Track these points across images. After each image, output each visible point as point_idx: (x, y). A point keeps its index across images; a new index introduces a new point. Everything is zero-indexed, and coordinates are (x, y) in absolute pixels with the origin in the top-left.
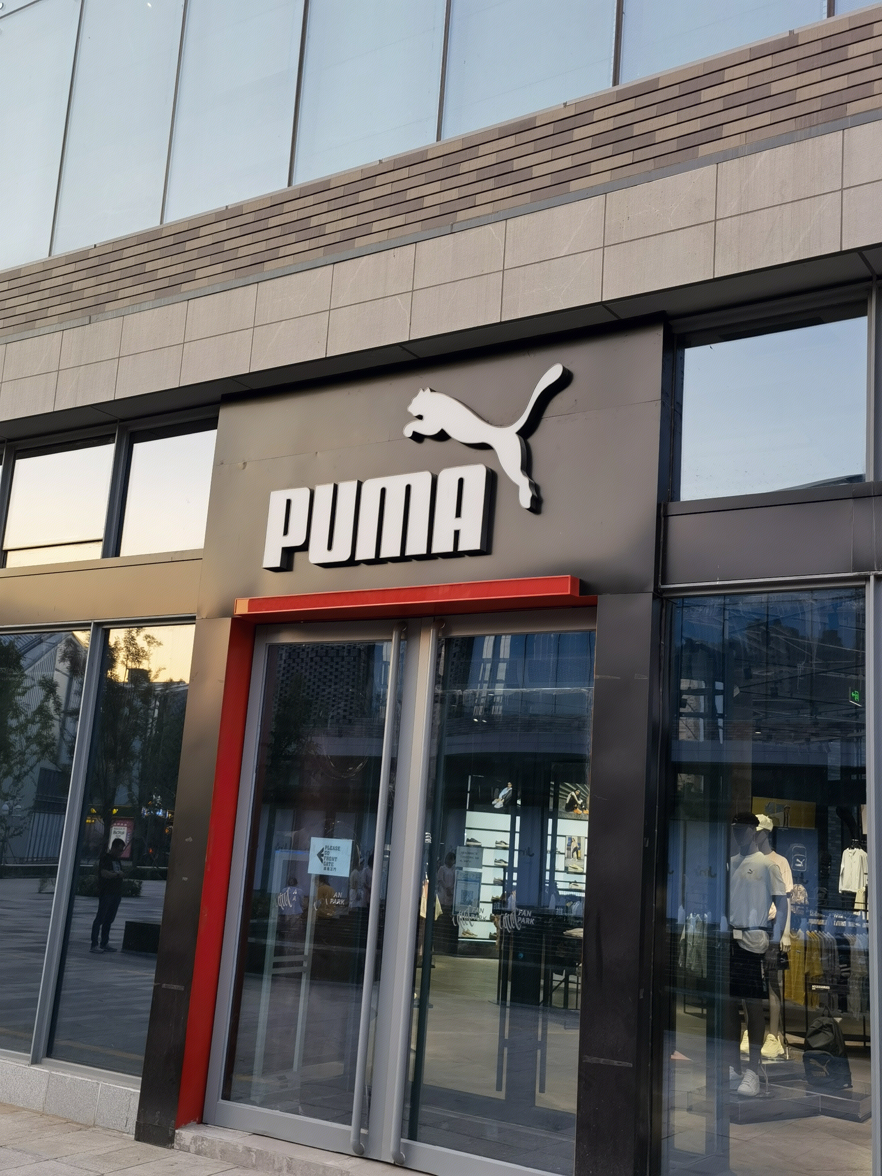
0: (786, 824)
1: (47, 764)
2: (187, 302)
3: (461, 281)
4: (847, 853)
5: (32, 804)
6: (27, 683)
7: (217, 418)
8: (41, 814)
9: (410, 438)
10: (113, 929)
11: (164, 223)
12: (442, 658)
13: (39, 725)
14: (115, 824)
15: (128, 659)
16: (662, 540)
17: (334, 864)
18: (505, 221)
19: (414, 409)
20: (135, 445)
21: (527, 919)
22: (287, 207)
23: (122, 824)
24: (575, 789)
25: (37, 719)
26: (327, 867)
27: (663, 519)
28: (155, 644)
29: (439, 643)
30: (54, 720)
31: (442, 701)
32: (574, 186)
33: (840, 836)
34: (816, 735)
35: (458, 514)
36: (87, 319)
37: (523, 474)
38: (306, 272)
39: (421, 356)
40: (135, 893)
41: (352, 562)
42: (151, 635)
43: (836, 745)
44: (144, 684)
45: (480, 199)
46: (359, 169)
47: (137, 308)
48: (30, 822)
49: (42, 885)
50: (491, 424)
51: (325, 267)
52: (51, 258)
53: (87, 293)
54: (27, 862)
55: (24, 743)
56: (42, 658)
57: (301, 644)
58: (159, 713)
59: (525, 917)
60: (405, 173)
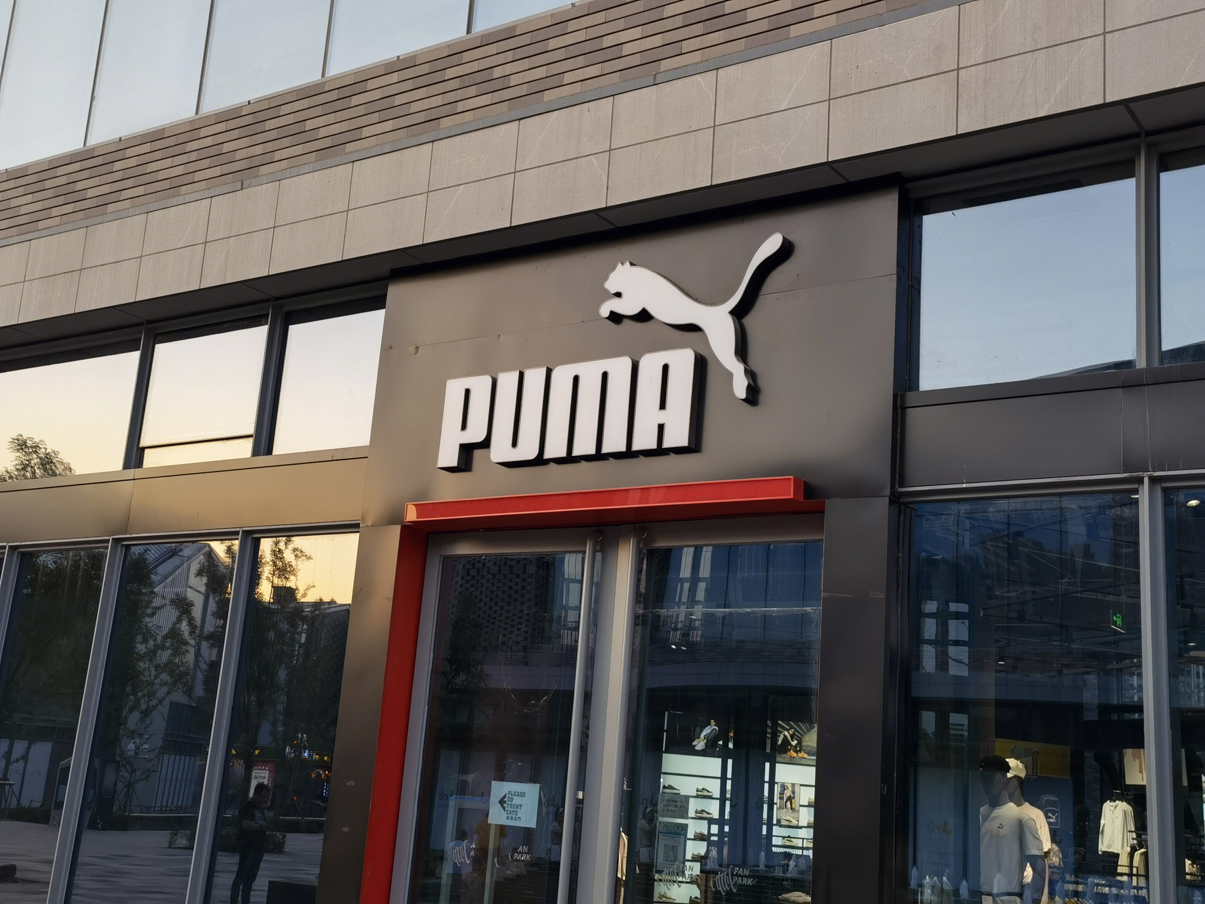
0: (1035, 771)
1: (179, 696)
2: (352, 163)
3: (666, 139)
4: (1108, 806)
5: (160, 744)
6: (157, 602)
7: (386, 295)
8: (171, 755)
9: (607, 318)
10: (255, 890)
11: (326, 76)
12: (644, 572)
13: (170, 651)
14: (256, 767)
15: (274, 575)
16: (899, 436)
17: (518, 813)
18: (716, 71)
19: (611, 286)
20: (291, 327)
21: (744, 878)
22: (467, 56)
23: (263, 768)
24: (788, 728)
25: (168, 644)
26: (510, 816)
27: (900, 411)
28: (304, 558)
29: (640, 556)
30: (188, 646)
31: (644, 624)
32: (795, 31)
33: (1099, 786)
34: (1067, 666)
35: (663, 406)
36: (239, 183)
37: (738, 359)
38: (487, 129)
39: (619, 225)
40: (278, 848)
41: (540, 461)
42: (300, 548)
43: (1092, 679)
44: (292, 603)
45: (686, 46)
46: (548, 14)
47: (295, 171)
48: (158, 764)
49: (171, 838)
50: (700, 302)
51: (509, 124)
52: (198, 117)
53: (239, 155)
54: (154, 812)
55: (153, 672)
56: (174, 574)
57: (480, 556)
58: (307, 639)
59: (742, 877)
60: (600, 17)
